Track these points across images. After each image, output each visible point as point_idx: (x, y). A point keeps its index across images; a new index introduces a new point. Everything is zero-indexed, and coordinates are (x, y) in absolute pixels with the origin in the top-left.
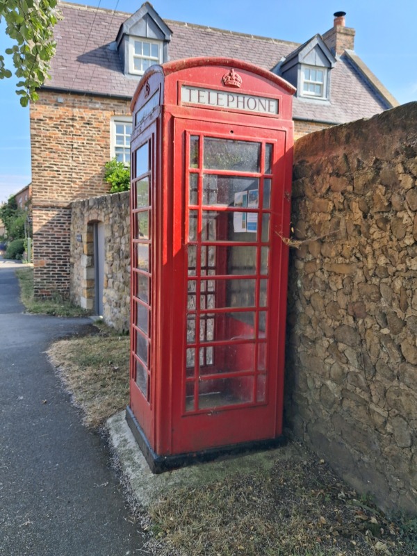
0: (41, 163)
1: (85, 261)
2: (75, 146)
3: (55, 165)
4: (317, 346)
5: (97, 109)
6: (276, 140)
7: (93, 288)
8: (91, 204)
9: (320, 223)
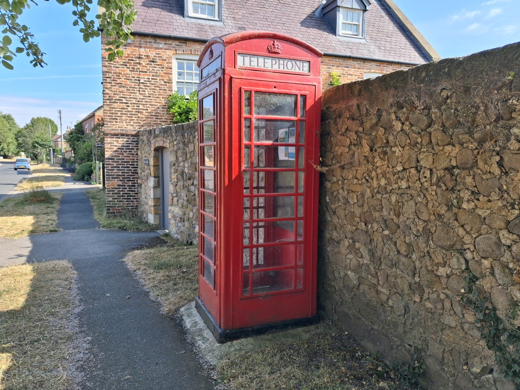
0: (112, 97)
1: (151, 182)
2: (142, 81)
3: (124, 98)
4: (341, 245)
5: (161, 49)
6: (308, 92)
7: (160, 205)
8: (157, 132)
9: (341, 154)
